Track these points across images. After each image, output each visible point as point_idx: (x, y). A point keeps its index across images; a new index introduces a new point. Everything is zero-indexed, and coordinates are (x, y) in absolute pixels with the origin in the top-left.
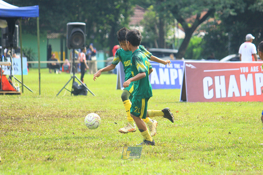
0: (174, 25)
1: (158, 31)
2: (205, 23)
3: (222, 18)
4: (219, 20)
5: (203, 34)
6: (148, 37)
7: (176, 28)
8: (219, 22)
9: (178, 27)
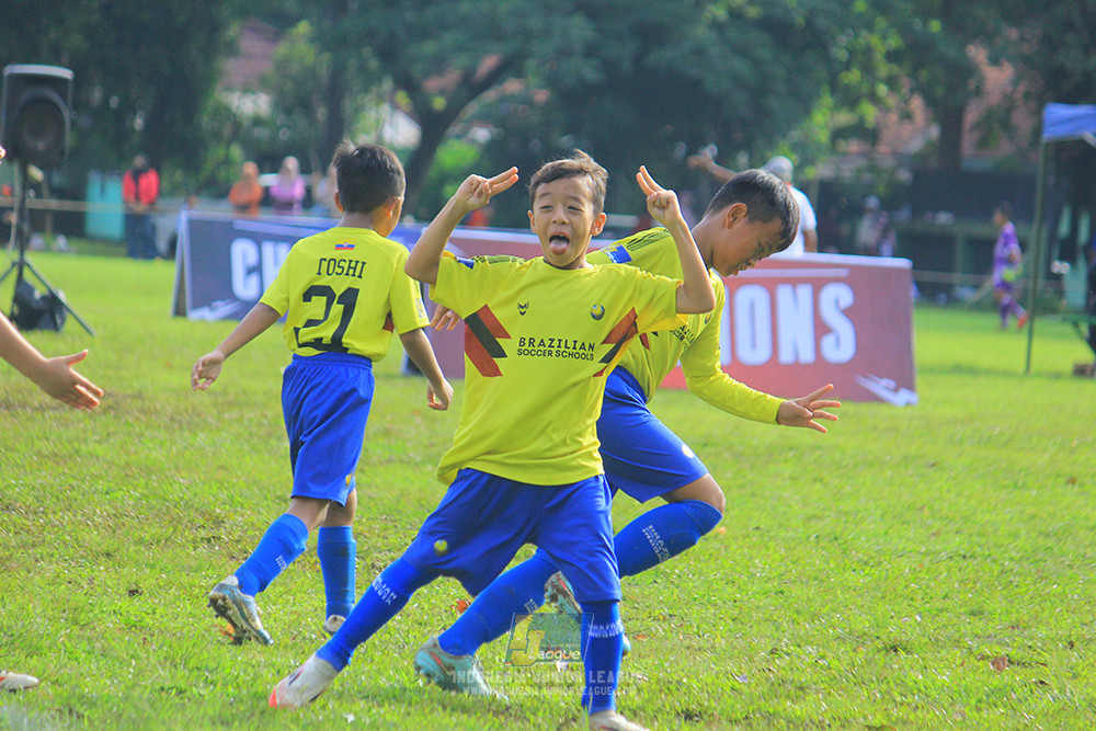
0: (380, 98)
1: (321, 113)
2: (490, 95)
3: (551, 81)
4: (541, 87)
5: (482, 134)
6: (284, 135)
7: (385, 108)
8: (542, 96)
9: (395, 106)
